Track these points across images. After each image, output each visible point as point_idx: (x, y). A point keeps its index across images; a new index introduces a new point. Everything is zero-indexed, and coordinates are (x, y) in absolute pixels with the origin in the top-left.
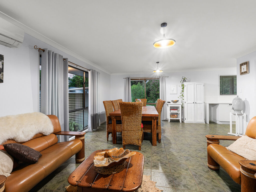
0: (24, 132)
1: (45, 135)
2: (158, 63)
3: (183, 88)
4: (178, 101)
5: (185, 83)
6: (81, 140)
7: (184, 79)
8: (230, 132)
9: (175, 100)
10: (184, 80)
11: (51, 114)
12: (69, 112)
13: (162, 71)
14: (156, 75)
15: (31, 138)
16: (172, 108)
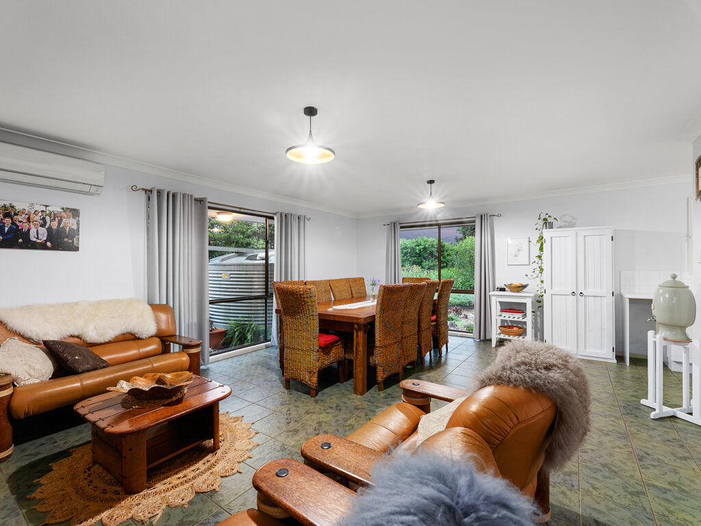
0: (97, 328)
1: (139, 339)
2: (431, 182)
3: (541, 249)
4: (524, 287)
5: (547, 234)
6: (189, 354)
7: (545, 219)
8: (647, 399)
9: (517, 283)
10: (548, 224)
11: (165, 303)
12: (210, 303)
13: (443, 205)
14: (426, 217)
15: (111, 339)
16: (508, 308)
